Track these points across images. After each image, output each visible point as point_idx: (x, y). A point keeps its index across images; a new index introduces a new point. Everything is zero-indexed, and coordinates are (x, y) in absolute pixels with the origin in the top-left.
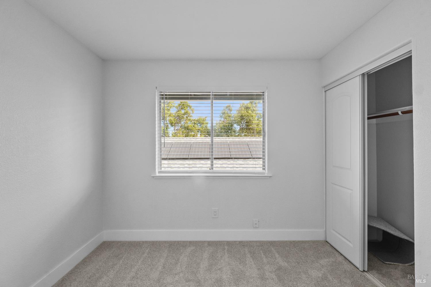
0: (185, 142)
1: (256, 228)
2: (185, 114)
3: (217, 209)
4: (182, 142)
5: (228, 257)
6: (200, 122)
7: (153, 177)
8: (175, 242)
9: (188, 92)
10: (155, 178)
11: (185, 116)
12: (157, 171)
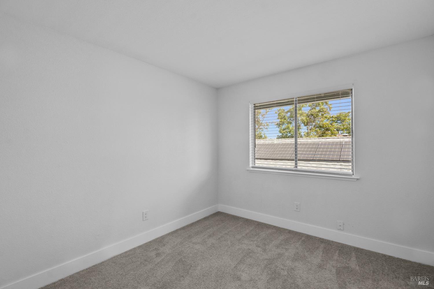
0: (312, 143)
1: (340, 229)
2: (320, 111)
3: (299, 203)
4: (308, 143)
5: (300, 245)
6: (339, 119)
7: (248, 170)
8: (263, 223)
9: (274, 101)
10: (249, 171)
11: (320, 114)
12: (251, 165)
